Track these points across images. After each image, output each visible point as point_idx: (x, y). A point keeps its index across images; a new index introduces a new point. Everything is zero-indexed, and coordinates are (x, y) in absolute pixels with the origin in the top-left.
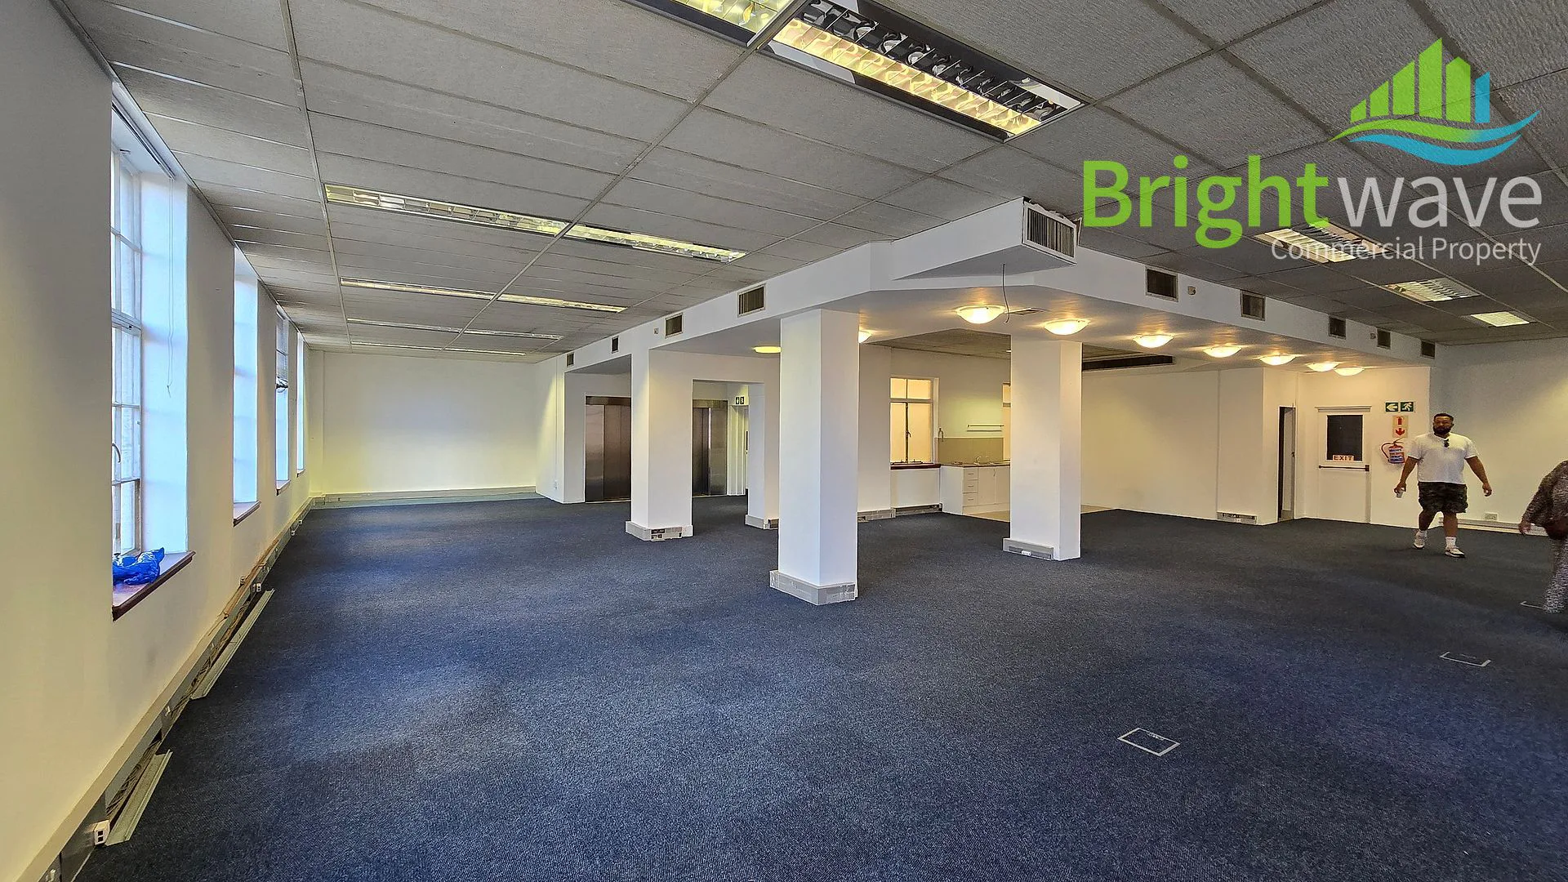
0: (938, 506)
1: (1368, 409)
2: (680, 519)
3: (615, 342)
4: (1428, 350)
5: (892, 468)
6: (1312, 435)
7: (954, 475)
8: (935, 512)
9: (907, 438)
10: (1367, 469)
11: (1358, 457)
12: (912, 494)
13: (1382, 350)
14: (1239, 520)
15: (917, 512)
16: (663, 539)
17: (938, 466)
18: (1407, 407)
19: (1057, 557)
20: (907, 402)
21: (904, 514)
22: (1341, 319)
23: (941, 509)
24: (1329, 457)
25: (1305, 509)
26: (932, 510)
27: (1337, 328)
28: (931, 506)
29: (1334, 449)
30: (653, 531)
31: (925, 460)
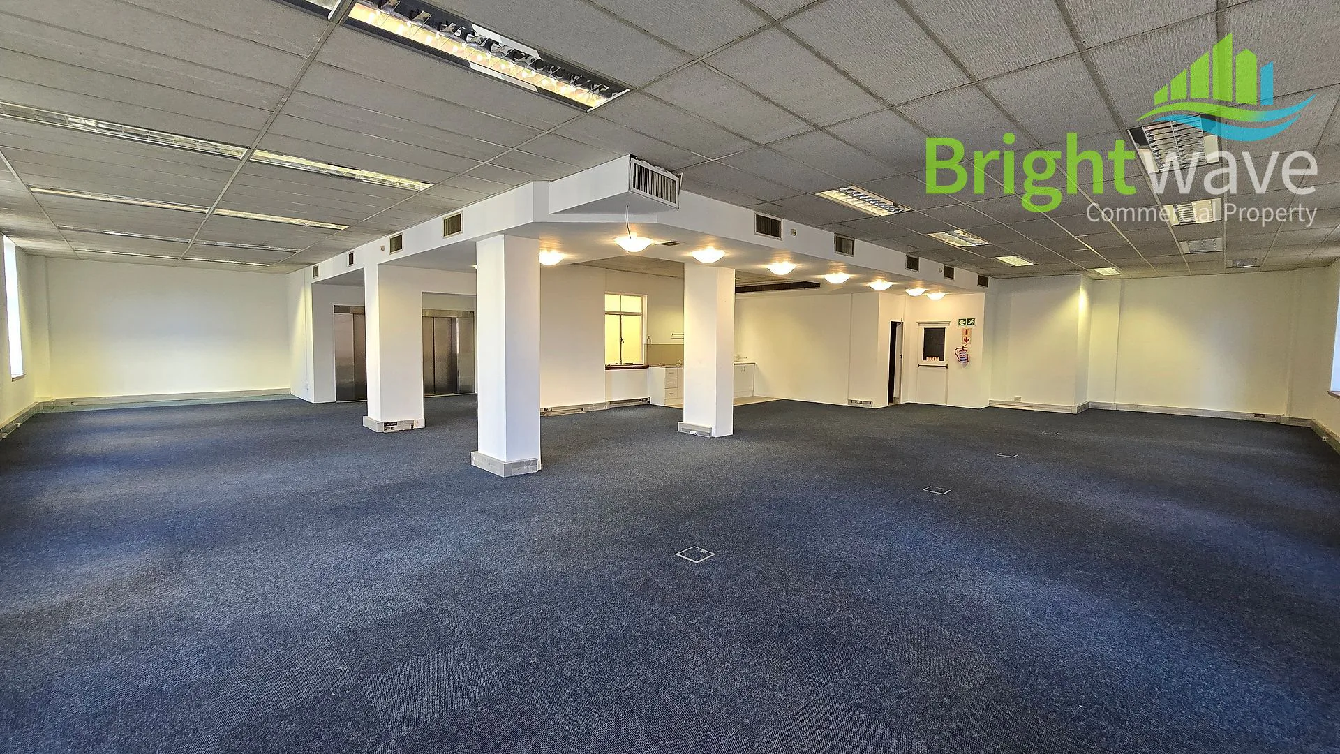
0: (646, 399)
1: (948, 323)
2: (413, 413)
3: (351, 256)
4: (983, 281)
5: (607, 369)
6: (913, 341)
7: (658, 373)
8: (645, 404)
9: (621, 344)
10: (947, 367)
11: (942, 359)
12: (623, 390)
13: (948, 280)
14: (861, 405)
15: (628, 404)
16: (395, 430)
17: (647, 367)
18: (970, 322)
19: (714, 435)
20: (620, 314)
21: (616, 406)
22: (916, 257)
23: (649, 402)
24: (925, 359)
25: (907, 396)
26: (641, 403)
27: (912, 264)
28: (640, 400)
29: (928, 353)
30: (385, 424)
31: (638, 362)
